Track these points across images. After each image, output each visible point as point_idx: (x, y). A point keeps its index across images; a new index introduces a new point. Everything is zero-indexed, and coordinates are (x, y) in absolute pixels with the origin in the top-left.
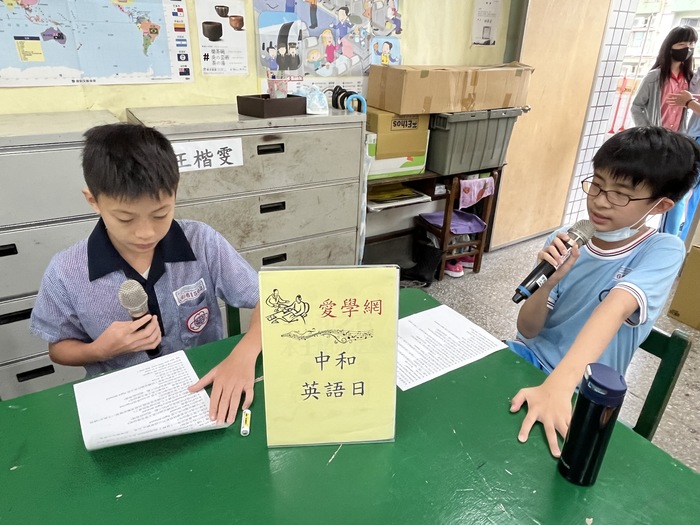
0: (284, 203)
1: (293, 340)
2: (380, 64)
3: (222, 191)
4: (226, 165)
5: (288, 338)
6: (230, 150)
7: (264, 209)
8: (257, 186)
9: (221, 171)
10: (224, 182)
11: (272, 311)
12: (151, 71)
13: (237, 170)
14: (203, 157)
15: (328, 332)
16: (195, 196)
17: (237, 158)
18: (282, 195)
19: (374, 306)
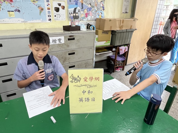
0: (74, 53)
1: (77, 87)
2: (99, 18)
3: (59, 49)
4: (60, 43)
5: (75, 86)
6: (61, 39)
7: (69, 54)
8: (68, 48)
9: (59, 44)
10: (59, 47)
11: (71, 80)
12: (41, 20)
13: (63, 44)
14: (54, 41)
15: (86, 85)
16: (52, 51)
17: (63, 41)
18: (74, 51)
19: (97, 79)
